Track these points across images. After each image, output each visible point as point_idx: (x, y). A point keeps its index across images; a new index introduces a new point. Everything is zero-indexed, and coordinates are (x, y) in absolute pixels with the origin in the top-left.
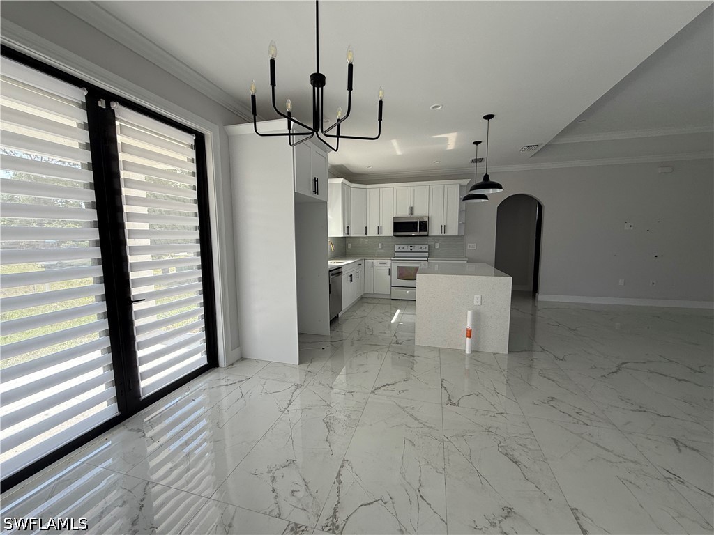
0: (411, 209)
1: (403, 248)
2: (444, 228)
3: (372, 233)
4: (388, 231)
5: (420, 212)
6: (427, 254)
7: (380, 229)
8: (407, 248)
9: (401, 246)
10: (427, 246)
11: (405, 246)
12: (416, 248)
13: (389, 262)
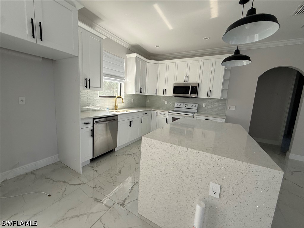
0: (187, 78)
1: (180, 105)
2: (209, 93)
3: (160, 93)
4: (170, 93)
5: (193, 80)
6: (196, 111)
7: (165, 91)
8: (183, 105)
9: (179, 104)
10: (197, 105)
11: (182, 104)
12: (189, 106)
13: (167, 114)
